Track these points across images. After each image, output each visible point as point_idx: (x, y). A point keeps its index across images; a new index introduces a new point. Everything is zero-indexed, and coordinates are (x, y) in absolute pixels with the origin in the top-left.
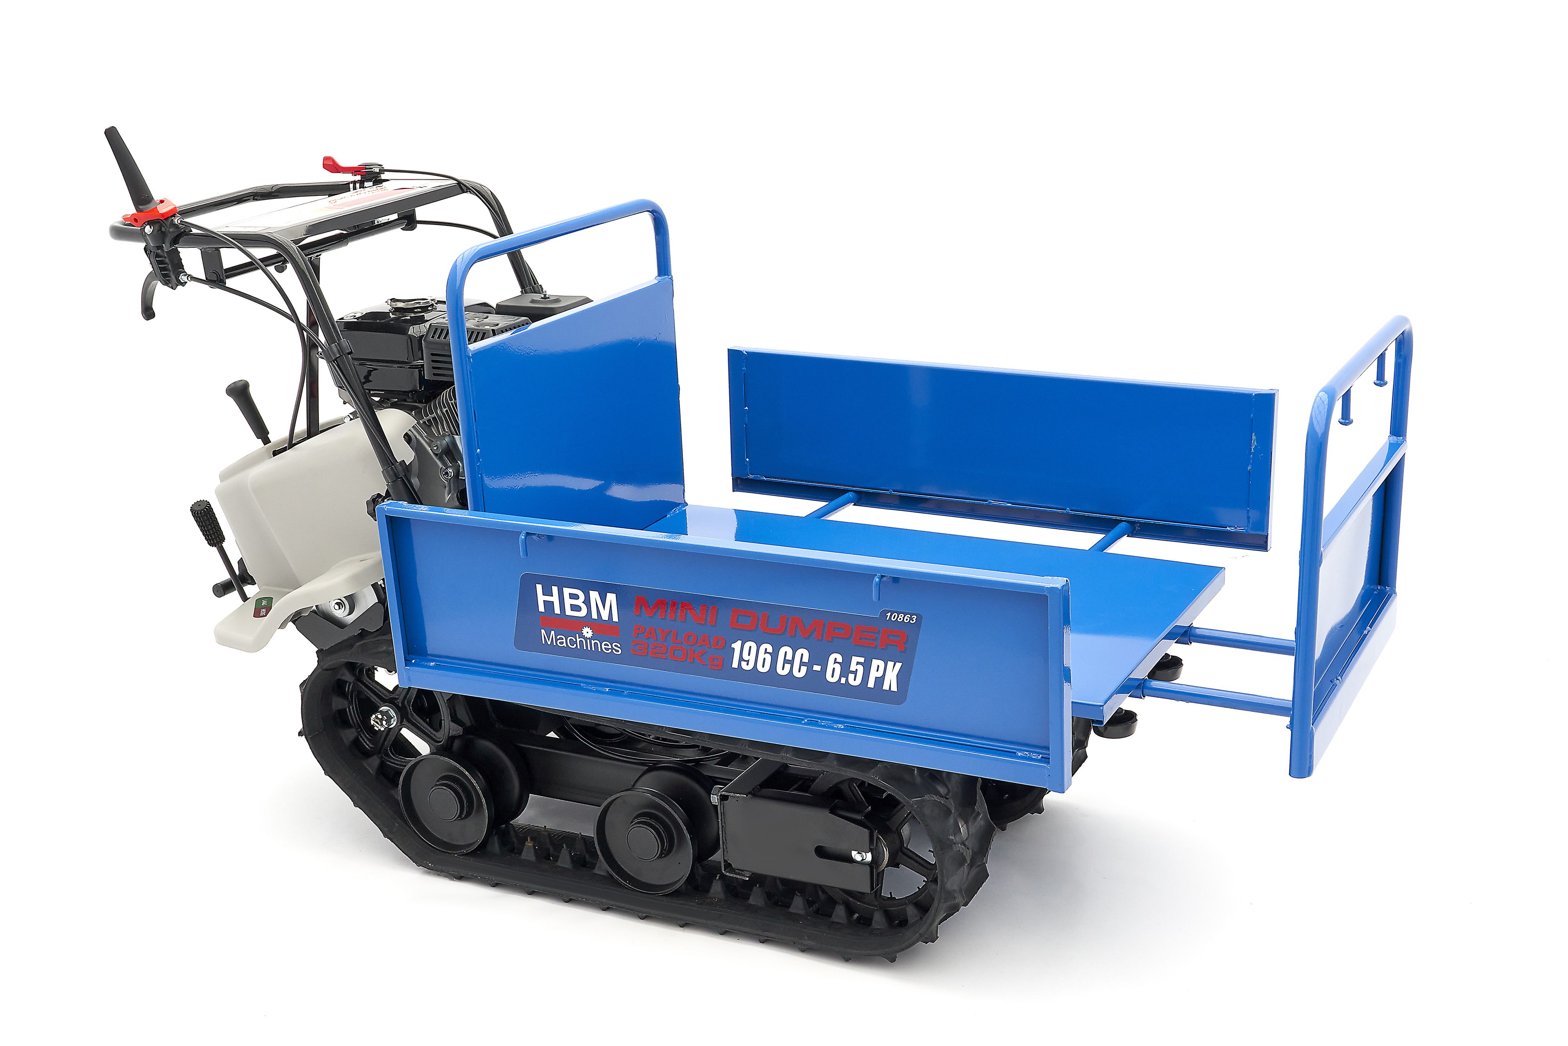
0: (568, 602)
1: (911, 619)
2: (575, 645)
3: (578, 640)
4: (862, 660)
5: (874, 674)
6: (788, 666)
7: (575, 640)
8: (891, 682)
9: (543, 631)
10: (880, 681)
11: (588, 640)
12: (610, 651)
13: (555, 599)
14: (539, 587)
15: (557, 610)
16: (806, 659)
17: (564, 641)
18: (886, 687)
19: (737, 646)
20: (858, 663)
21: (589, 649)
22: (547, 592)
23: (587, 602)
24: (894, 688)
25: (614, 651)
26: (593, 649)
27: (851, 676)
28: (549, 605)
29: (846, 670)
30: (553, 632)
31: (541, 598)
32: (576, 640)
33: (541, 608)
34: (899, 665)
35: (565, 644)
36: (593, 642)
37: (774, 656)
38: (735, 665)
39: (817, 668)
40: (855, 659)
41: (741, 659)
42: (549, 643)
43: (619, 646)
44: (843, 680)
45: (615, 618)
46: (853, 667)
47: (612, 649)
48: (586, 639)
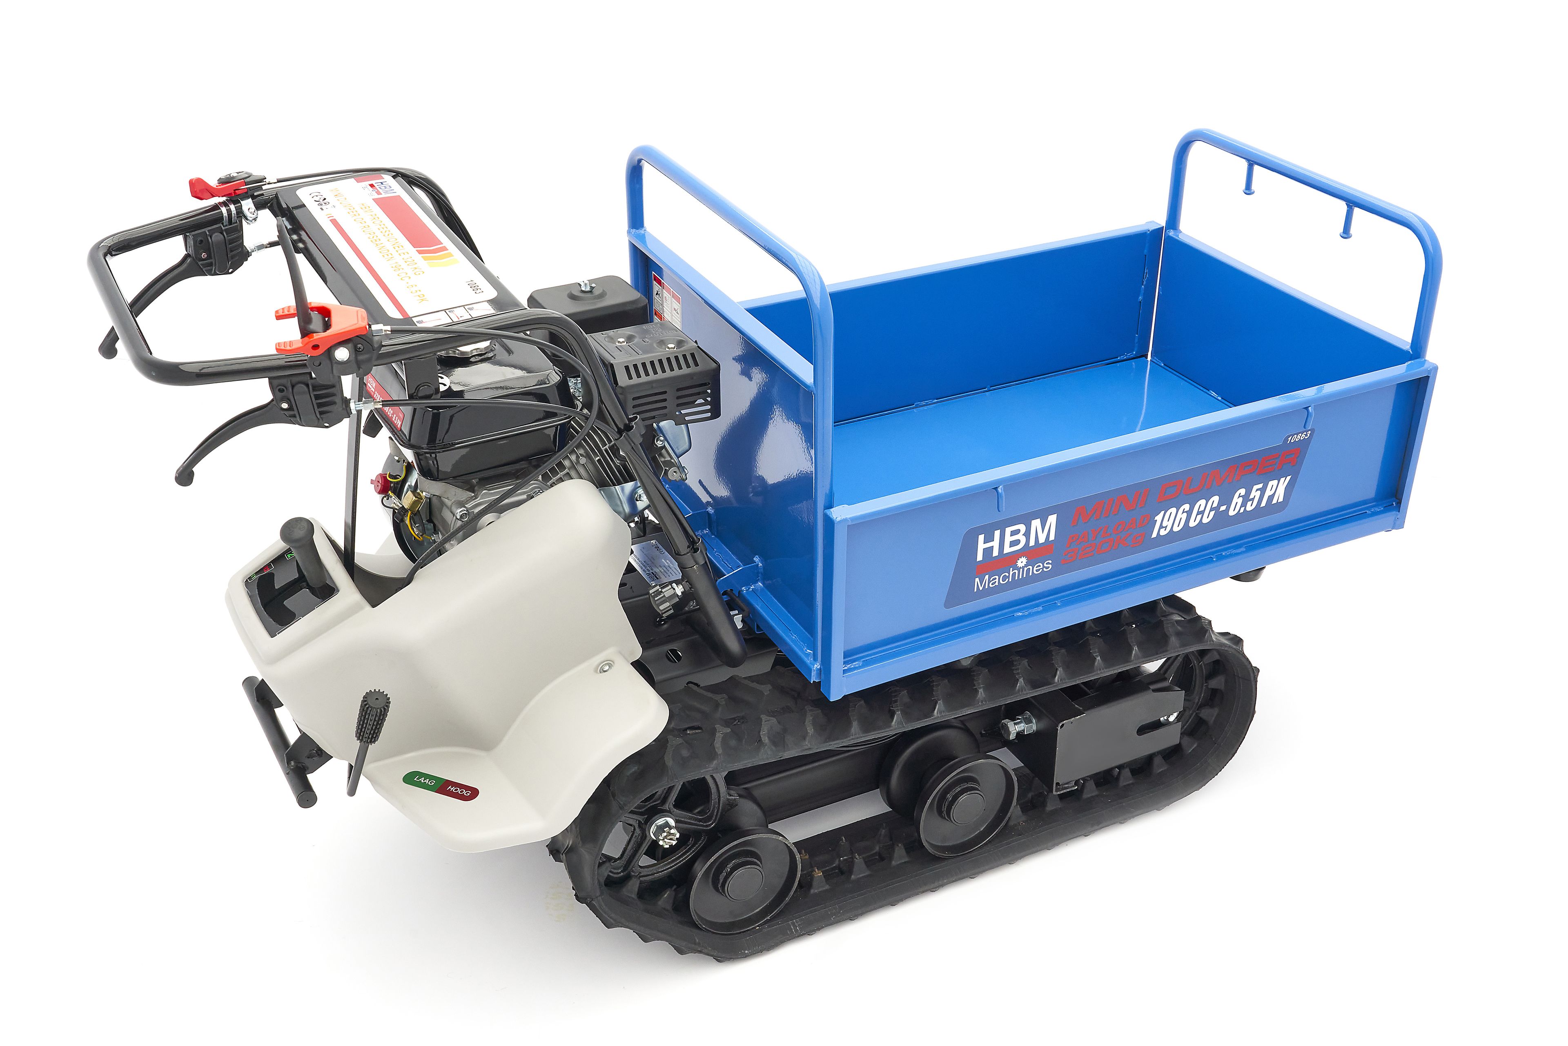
0: (1008, 538)
1: (1306, 435)
2: (1007, 579)
3: (1011, 573)
4: (1260, 486)
5: (1268, 493)
6: (1199, 517)
7: (1007, 574)
8: (1280, 496)
9: (977, 580)
10: (1271, 497)
11: (1021, 570)
12: (1041, 570)
13: (995, 544)
14: (981, 538)
15: (996, 553)
16: (1215, 505)
17: (997, 580)
18: (1274, 501)
19: (1159, 518)
20: (1257, 490)
21: (1020, 577)
22: (989, 539)
23: (1027, 534)
24: (1281, 500)
25: (1045, 569)
26: (1025, 576)
27: (1249, 503)
28: (988, 551)
29: (1246, 499)
30: (987, 577)
31: (981, 546)
32: (1009, 574)
33: (980, 557)
34: (1289, 478)
35: (997, 584)
36: (1026, 569)
37: (1189, 513)
38: (1154, 535)
39: (1223, 508)
40: (1256, 487)
41: (1161, 527)
42: (981, 589)
43: (1050, 562)
44: (1242, 511)
45: (1052, 537)
46: (1251, 497)
47: (1044, 567)
48: (1019, 569)
